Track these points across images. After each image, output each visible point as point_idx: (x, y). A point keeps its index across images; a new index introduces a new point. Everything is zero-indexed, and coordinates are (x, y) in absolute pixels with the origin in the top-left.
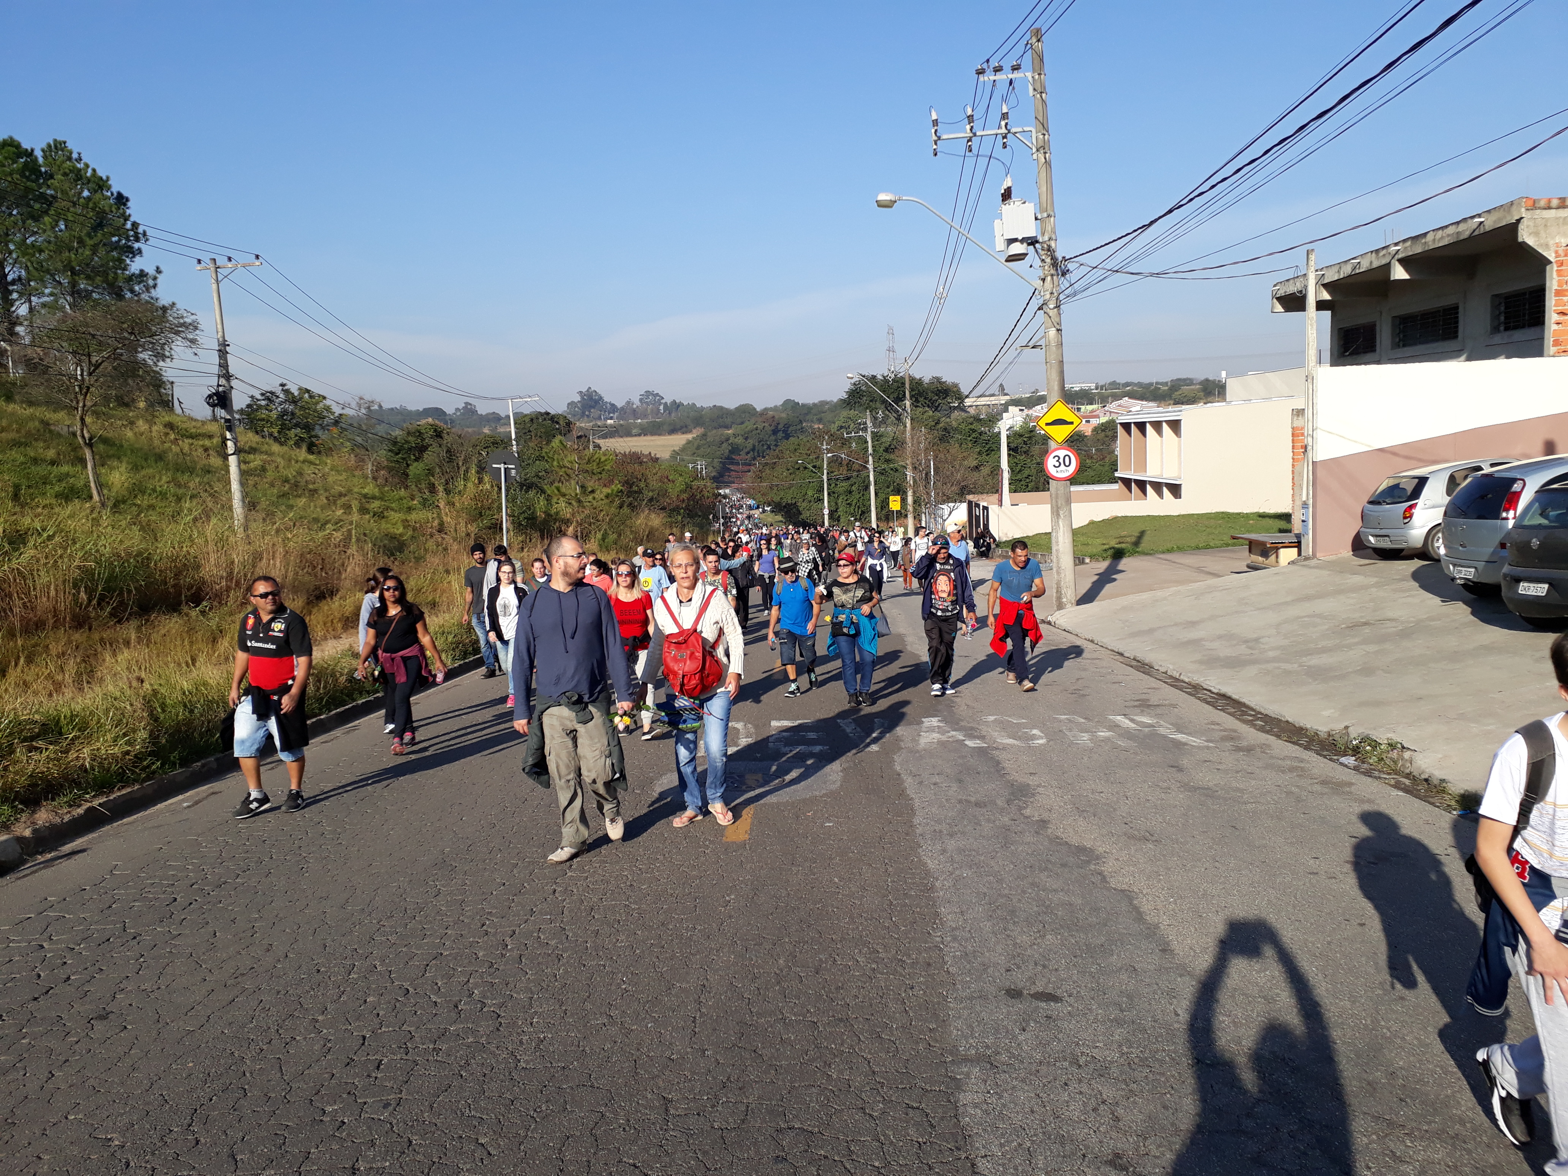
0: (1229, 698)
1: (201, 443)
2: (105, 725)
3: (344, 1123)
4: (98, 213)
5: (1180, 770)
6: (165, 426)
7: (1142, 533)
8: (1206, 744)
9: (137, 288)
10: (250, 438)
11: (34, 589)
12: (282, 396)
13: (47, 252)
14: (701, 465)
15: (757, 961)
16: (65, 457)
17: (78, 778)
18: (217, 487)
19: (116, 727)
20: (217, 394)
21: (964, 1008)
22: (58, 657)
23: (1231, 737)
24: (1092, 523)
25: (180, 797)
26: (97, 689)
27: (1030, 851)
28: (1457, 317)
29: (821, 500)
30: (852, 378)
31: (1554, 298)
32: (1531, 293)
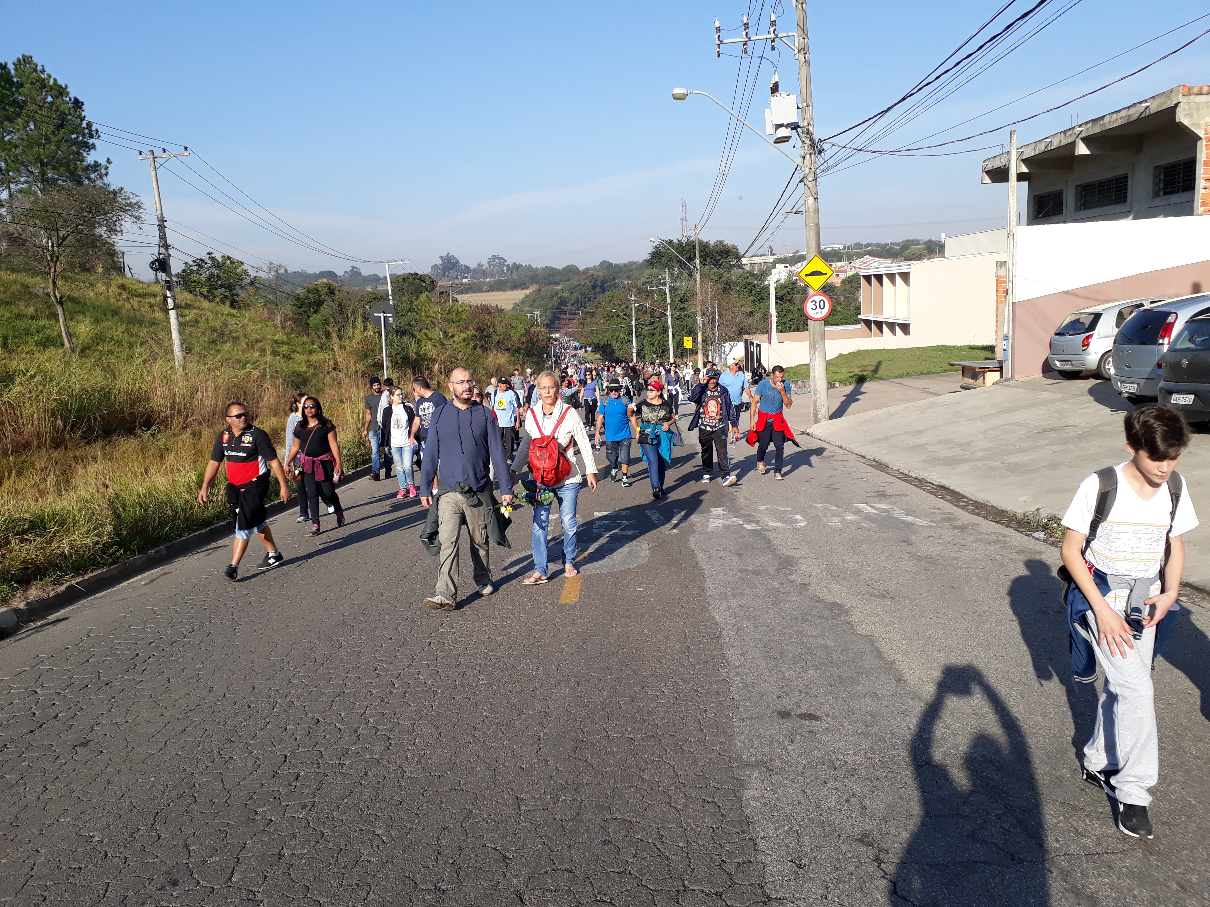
0: (948, 488)
1: (147, 301)
2: (79, 521)
3: (272, 821)
4: (60, 115)
5: (909, 543)
6: (119, 287)
7: (880, 363)
8: (930, 524)
9: (92, 176)
10: (185, 296)
11: (22, 417)
12: (209, 262)
13: (21, 147)
14: (536, 314)
15: (586, 693)
16: (41, 313)
17: (60, 563)
18: (161, 335)
19: (88, 523)
20: (158, 260)
21: (745, 726)
22: (42, 470)
23: (949, 518)
24: (841, 356)
25: (139, 577)
26: (72, 494)
27: (795, 607)
28: (1127, 185)
29: (631, 341)
30: (654, 242)
31: (1203, 168)
32: (1185, 164)
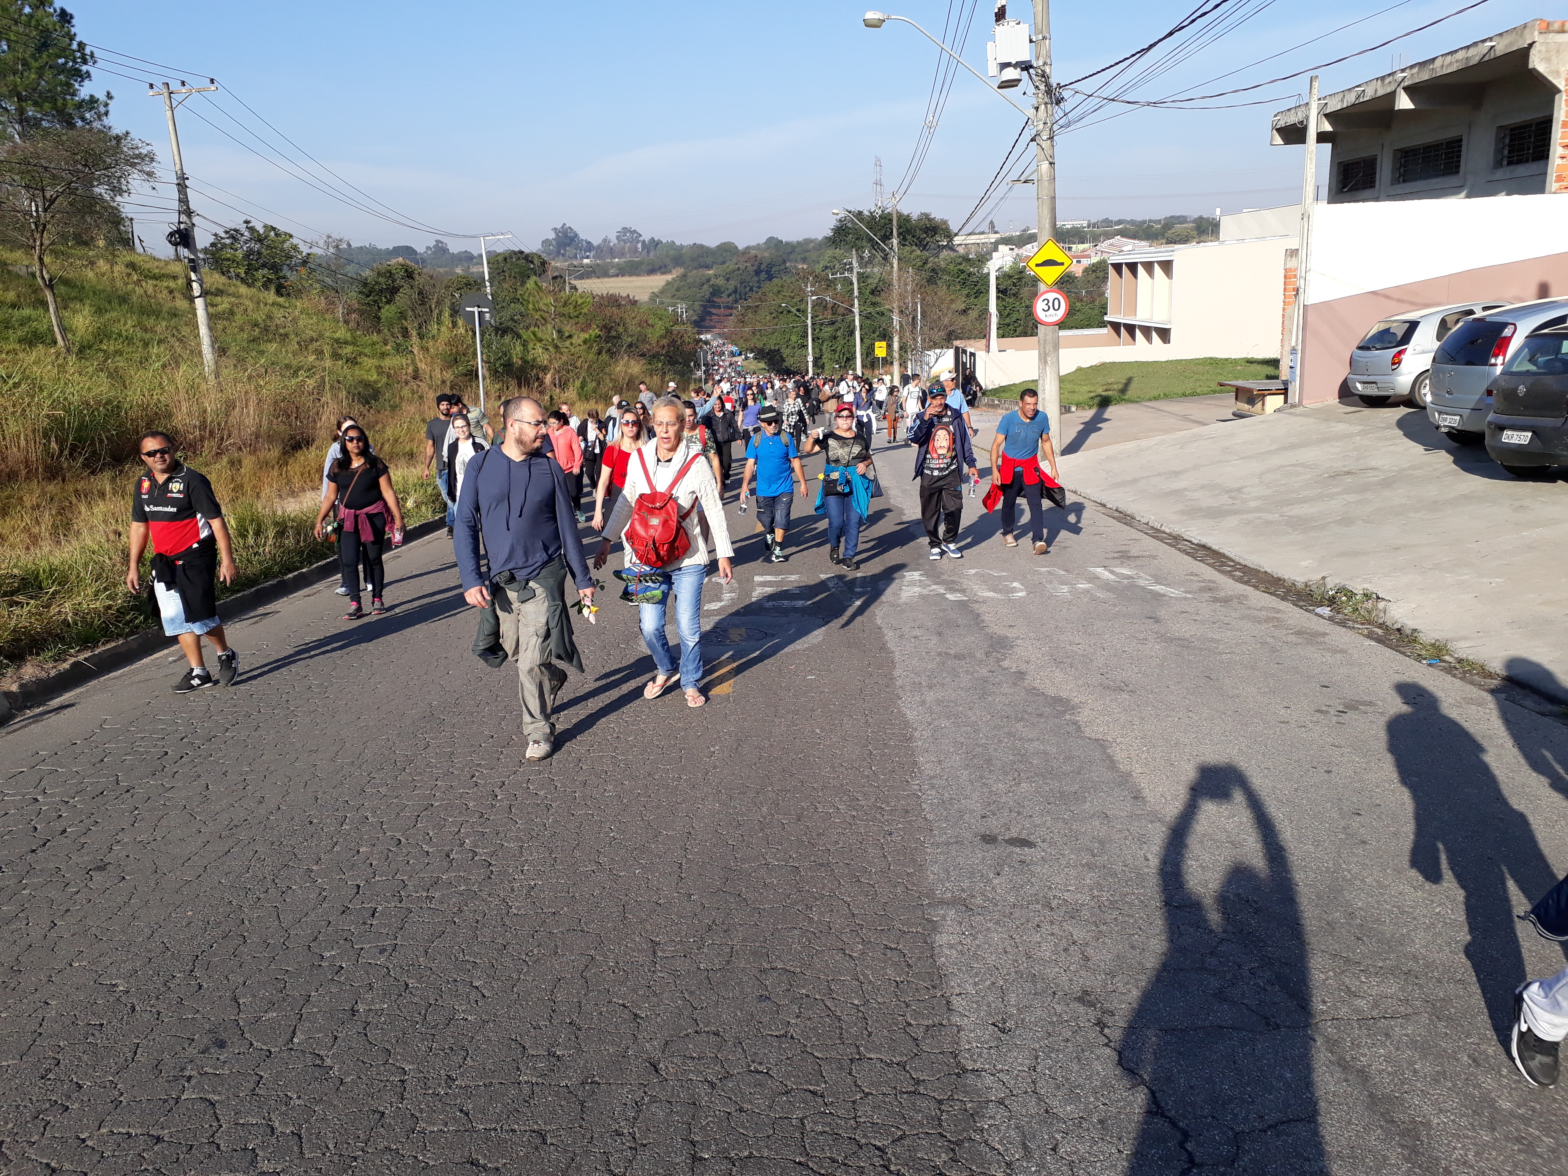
0: (1209, 548)
1: (165, 284)
2: (85, 579)
3: (342, 968)
4: (42, 31)
5: (1157, 621)
6: (127, 266)
7: (1129, 380)
8: (1184, 595)
9: (88, 115)
10: (215, 279)
11: (4, 439)
12: (246, 234)
14: (681, 308)
15: (741, 809)
16: (25, 299)
17: (62, 632)
18: (186, 331)
19: (96, 581)
20: (178, 231)
21: (940, 853)
22: (33, 509)
23: (1209, 588)
24: (1080, 369)
25: (166, 652)
26: (75, 543)
27: (1007, 702)
28: (1460, 151)
29: (805, 346)
30: (838, 214)
31: (1560, 130)
32: (1538, 124)
